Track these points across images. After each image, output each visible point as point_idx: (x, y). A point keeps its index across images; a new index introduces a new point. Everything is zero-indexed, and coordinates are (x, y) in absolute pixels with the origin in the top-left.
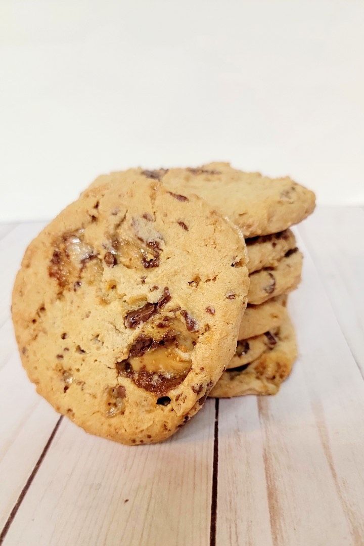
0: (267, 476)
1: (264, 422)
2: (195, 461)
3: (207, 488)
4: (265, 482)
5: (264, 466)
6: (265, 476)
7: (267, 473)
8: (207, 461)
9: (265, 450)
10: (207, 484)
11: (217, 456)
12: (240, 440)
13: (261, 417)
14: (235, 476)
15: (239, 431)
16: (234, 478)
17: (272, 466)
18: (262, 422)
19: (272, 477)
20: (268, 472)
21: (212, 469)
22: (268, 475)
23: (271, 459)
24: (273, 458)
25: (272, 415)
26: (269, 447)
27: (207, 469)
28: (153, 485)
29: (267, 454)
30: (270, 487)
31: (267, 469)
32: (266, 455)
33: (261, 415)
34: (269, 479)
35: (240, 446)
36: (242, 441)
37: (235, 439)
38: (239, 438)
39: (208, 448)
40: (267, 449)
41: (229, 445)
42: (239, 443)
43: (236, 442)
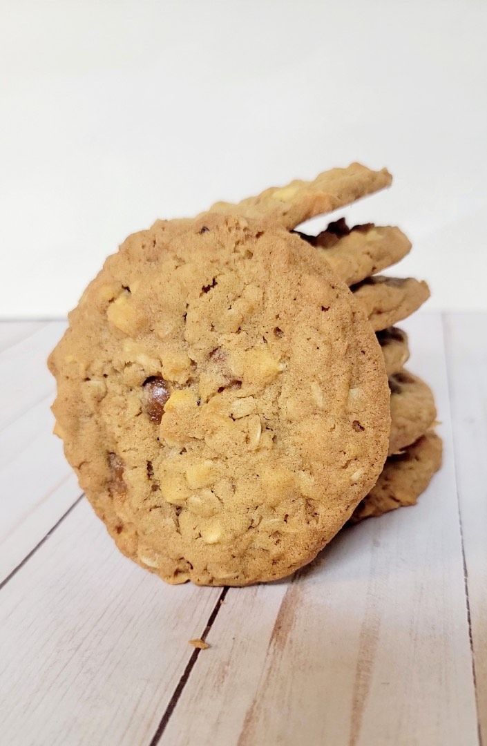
2: (135, 710)
5: (240, 730)
9: (255, 702)
11: (174, 706)
12: (223, 681)
13: (272, 643)
15: (228, 664)
17: (254, 732)
18: (271, 651)
23: (257, 721)
25: (291, 641)
26: (263, 696)
27: (149, 726)
29: (255, 709)
31: (242, 738)
32: (252, 712)
33: (274, 640)
35: (218, 691)
36: (225, 683)
37: (216, 679)
38: (223, 677)
39: (166, 690)
40: (258, 701)
41: (202, 688)
42: (218, 686)
43: (215, 683)
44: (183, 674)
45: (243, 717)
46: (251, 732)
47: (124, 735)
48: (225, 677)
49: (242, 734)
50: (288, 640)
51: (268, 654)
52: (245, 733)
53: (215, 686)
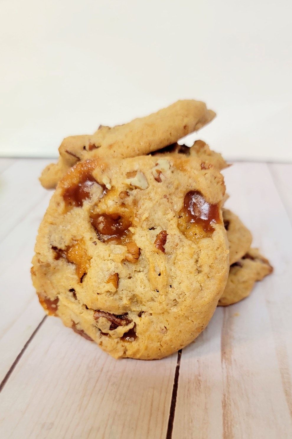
0: (224, 423)
1: (226, 367)
2: (152, 405)
3: (162, 434)
4: (221, 428)
5: (222, 411)
6: (222, 423)
7: (224, 419)
8: (164, 407)
9: (225, 395)
10: (162, 430)
11: (175, 401)
12: (200, 386)
13: (223, 362)
14: (192, 421)
15: (200, 376)
16: (191, 425)
17: (231, 412)
18: (224, 366)
19: (229, 424)
20: (226, 418)
21: (169, 414)
22: (226, 422)
23: (230, 405)
24: (232, 404)
25: (235, 360)
26: (229, 392)
27: (164, 414)
28: (106, 428)
30: (227, 433)
31: (225, 416)
32: (225, 401)
33: (224, 360)
34: (227, 426)
35: (199, 391)
36: (202, 387)
37: (195, 385)
38: (199, 383)
39: (167, 393)
40: (227, 395)
41: (188, 390)
42: (198, 388)
43: (196, 387)
44: (173, 383)
45: (221, 405)
46: (229, 412)
47: (150, 420)
48: (200, 382)
49: (224, 413)
50: (233, 360)
51: (223, 368)
52: (225, 413)
53: (196, 389)
